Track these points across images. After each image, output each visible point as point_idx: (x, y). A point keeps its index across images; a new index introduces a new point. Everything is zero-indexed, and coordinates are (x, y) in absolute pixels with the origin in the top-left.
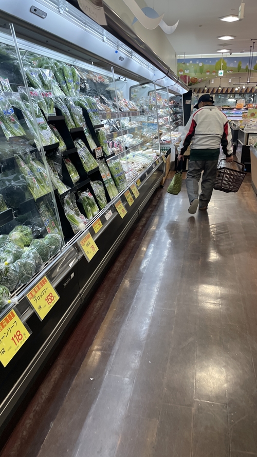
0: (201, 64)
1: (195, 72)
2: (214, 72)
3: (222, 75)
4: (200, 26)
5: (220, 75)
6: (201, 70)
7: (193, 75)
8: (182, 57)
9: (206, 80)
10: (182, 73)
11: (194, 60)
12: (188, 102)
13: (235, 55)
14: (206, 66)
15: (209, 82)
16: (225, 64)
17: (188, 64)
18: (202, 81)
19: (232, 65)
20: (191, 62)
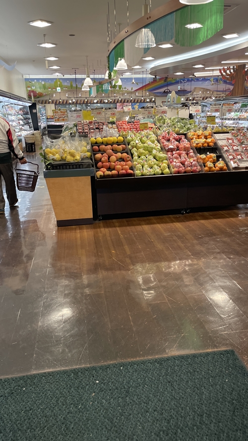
0: (43, 83)
1: (40, 88)
2: (54, 88)
3: (60, 91)
4: (34, 61)
5: (58, 91)
6: (44, 87)
7: (38, 90)
8: (28, 77)
9: (49, 94)
10: (30, 89)
11: (38, 80)
12: (34, 111)
13: (66, 76)
14: (47, 84)
15: (52, 96)
16: (61, 83)
17: (33, 82)
18: (46, 95)
19: (66, 84)
20: (35, 81)
